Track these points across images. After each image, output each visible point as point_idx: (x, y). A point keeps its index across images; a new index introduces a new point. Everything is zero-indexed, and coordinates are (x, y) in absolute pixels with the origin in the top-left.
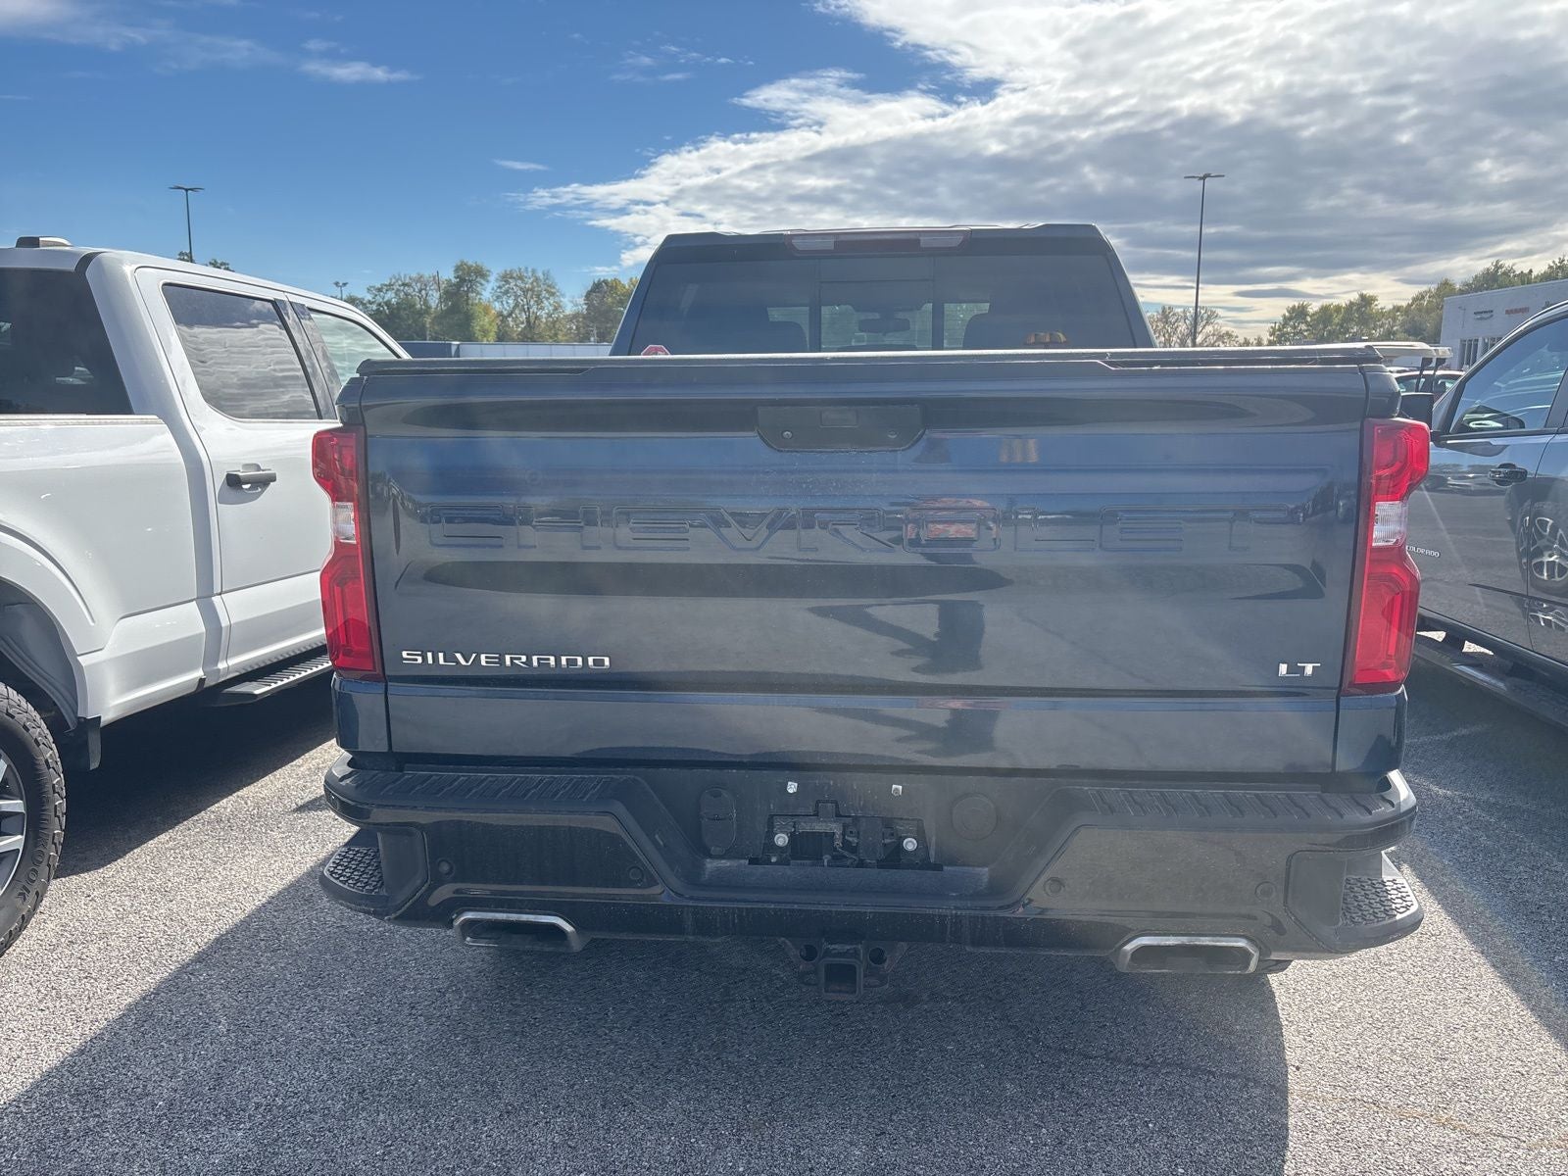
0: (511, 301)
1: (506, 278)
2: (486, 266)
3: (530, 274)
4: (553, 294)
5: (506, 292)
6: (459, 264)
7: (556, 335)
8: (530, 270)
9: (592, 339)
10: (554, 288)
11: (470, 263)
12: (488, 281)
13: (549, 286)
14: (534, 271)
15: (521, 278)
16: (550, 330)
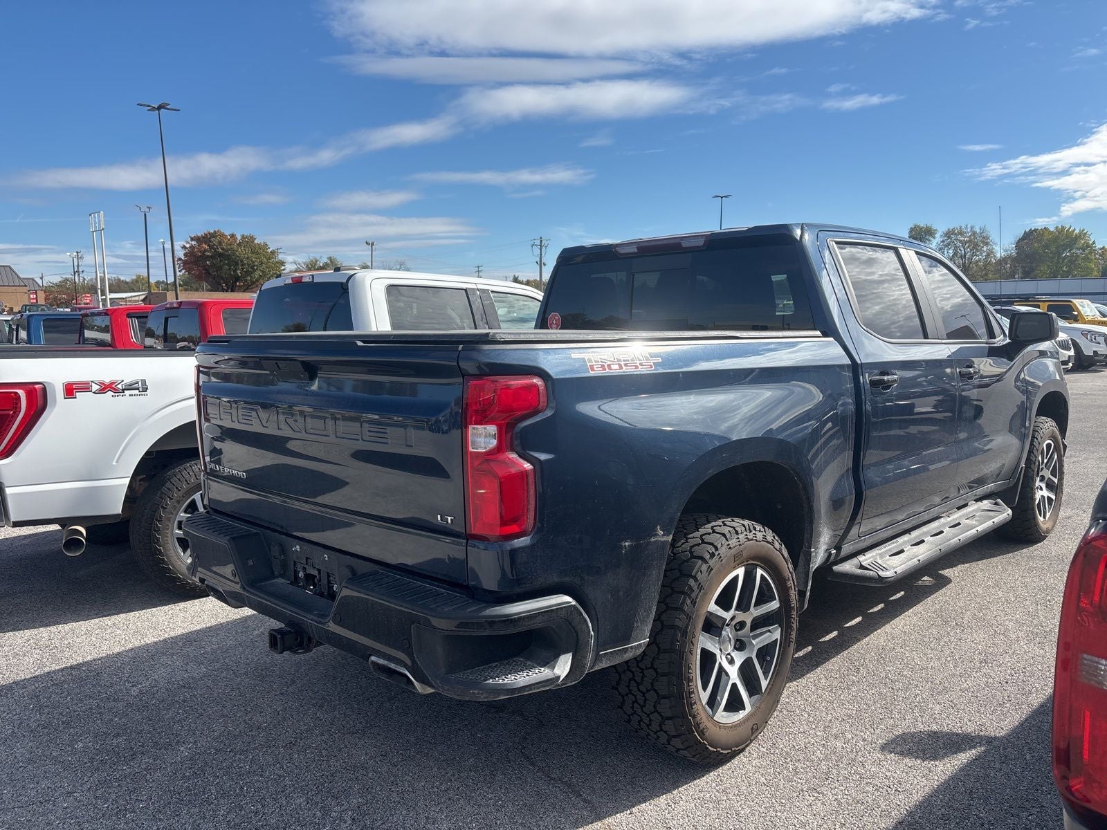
0: (951, 251)
1: (948, 234)
2: (934, 227)
3: (969, 230)
4: (987, 244)
5: (948, 244)
6: (913, 226)
7: (986, 275)
8: (969, 226)
9: (1017, 276)
10: (988, 238)
11: (922, 225)
12: (934, 238)
13: (984, 238)
14: (972, 228)
15: (961, 233)
16: (983, 271)
